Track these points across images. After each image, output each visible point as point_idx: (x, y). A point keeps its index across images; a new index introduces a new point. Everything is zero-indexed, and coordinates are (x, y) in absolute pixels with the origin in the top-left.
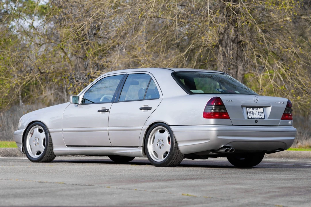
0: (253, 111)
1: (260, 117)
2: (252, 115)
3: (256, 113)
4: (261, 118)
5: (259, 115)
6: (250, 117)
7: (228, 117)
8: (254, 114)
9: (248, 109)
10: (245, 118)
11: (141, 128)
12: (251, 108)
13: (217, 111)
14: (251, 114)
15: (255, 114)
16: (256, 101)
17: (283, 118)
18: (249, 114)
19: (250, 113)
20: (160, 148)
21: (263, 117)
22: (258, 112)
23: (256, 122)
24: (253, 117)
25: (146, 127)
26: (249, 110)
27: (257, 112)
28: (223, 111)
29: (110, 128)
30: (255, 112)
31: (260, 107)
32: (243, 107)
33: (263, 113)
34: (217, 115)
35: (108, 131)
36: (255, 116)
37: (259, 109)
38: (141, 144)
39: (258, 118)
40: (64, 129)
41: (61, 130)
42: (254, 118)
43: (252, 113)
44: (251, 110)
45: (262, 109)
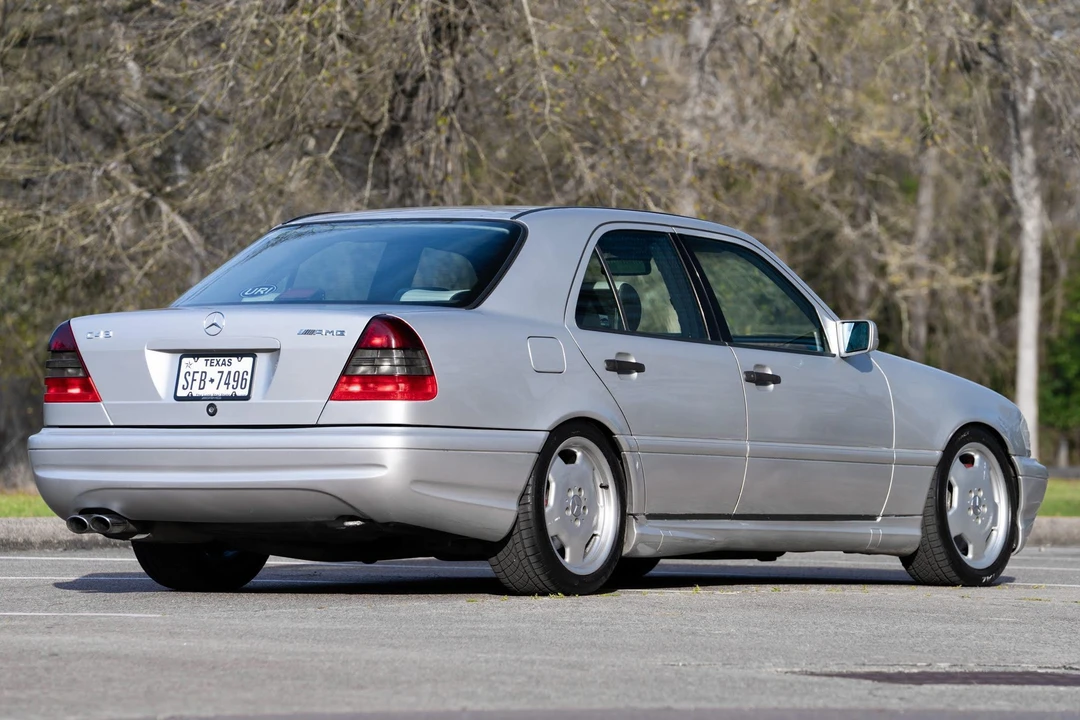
0: (208, 369)
1: (229, 392)
2: (196, 384)
3: (217, 377)
4: (234, 398)
5: (228, 384)
6: (181, 393)
8: (207, 380)
9: (185, 360)
10: (161, 399)
12: (200, 359)
14: (193, 380)
15: (212, 381)
16: (214, 329)
17: (337, 395)
18: (182, 381)
19: (190, 379)
21: (245, 392)
22: (229, 373)
23: (212, 411)
24: (196, 392)
26: (188, 365)
27: (222, 372)
30: (213, 372)
31: (240, 354)
33: (248, 378)
36: (210, 390)
37: (234, 360)
39: (216, 398)
42: (199, 398)
43: (197, 377)
44: (200, 364)
45: (251, 359)
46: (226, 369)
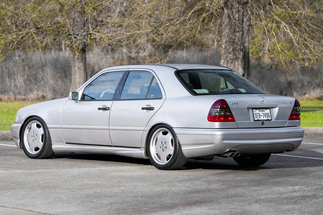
0: (260, 112)
1: (267, 119)
2: (258, 116)
3: (262, 115)
5: (266, 116)
6: (256, 119)
7: (233, 120)
8: (260, 115)
10: (250, 121)
11: (143, 128)
12: (257, 110)
13: (222, 114)
15: (262, 116)
16: (263, 102)
17: (290, 119)
18: (255, 116)
20: (163, 150)
21: (270, 119)
23: (263, 123)
24: (259, 119)
25: (148, 128)
26: (255, 111)
28: (228, 114)
29: (111, 127)
31: (266, 108)
32: (248, 108)
33: (270, 114)
34: (222, 119)
35: (109, 130)
36: (262, 118)
37: (265, 110)
38: (144, 145)
39: (264, 120)
40: (63, 126)
41: (60, 126)
43: (258, 114)
45: (269, 110)
46: (264, 112)
